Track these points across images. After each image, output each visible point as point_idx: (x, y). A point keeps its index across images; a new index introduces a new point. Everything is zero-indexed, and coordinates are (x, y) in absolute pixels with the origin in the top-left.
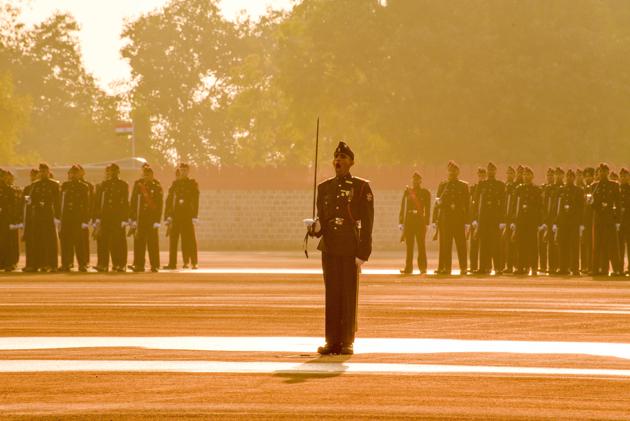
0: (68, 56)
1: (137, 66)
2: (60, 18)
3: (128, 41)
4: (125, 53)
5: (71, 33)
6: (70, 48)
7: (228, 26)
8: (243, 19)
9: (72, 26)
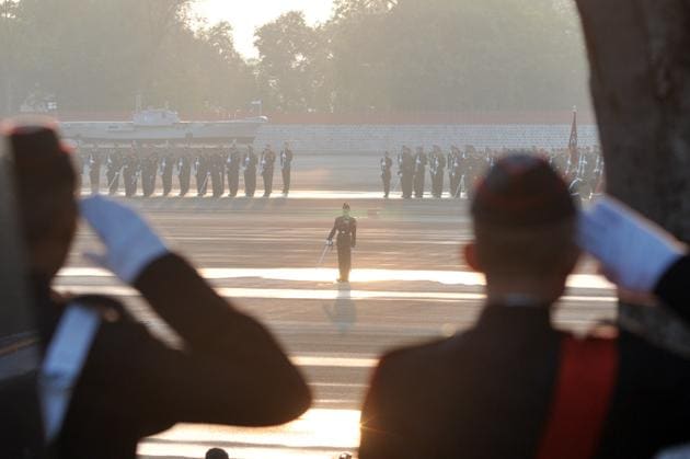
0: (227, 43)
1: (262, 50)
2: (222, 24)
3: (257, 38)
4: (256, 44)
5: (229, 32)
6: (228, 39)
7: (310, 29)
8: (317, 25)
9: (229, 28)
